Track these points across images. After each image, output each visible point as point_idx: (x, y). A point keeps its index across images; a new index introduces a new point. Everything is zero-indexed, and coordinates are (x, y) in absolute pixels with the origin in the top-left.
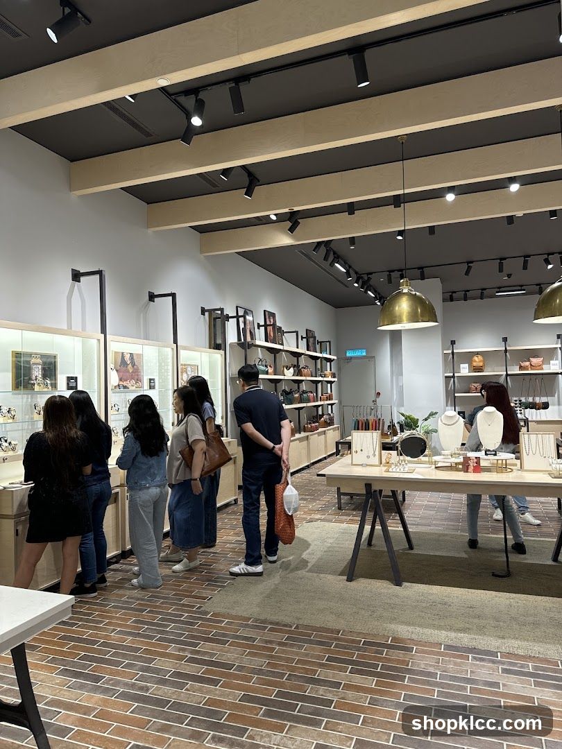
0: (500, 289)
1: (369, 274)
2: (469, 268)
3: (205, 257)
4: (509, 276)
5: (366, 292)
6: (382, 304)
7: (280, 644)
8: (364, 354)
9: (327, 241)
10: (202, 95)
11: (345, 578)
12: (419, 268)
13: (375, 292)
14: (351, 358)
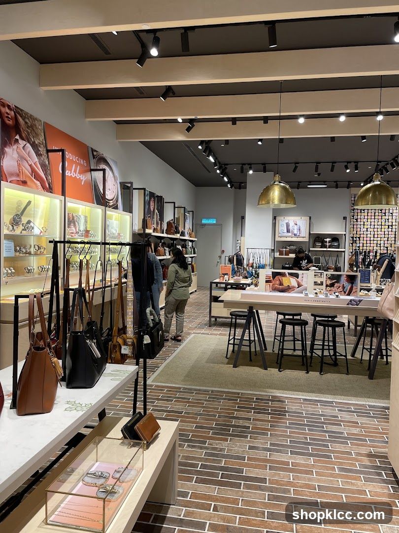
0: (311, 183)
1: (225, 165)
2: (296, 167)
3: (119, 142)
4: (319, 174)
5: (223, 177)
6: (231, 187)
7: (206, 400)
8: (215, 222)
9: (209, 141)
10: (158, 34)
11: (232, 366)
12: (263, 164)
13: (228, 178)
14: (205, 225)
